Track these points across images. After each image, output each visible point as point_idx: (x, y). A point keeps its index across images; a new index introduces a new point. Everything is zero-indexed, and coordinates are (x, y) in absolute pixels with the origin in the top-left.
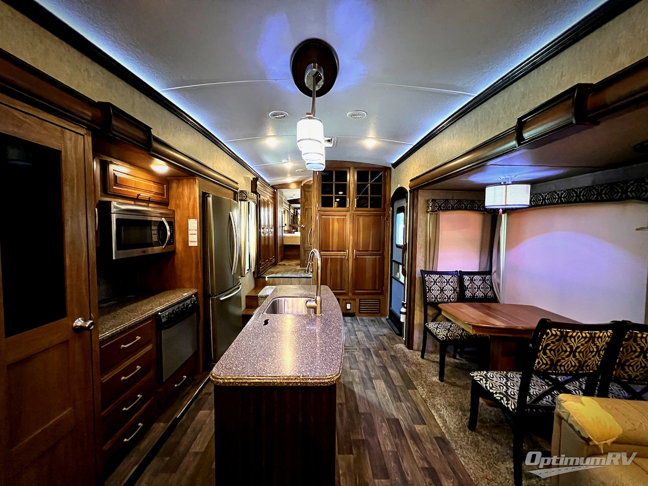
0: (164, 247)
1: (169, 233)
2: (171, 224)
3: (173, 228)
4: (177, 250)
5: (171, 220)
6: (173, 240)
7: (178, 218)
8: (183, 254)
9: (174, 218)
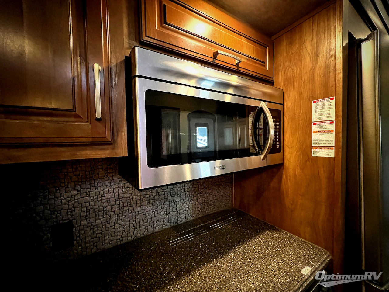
0: (262, 157)
1: (272, 132)
2: (277, 115)
3: (280, 122)
4: (286, 162)
5: (278, 107)
6: (280, 145)
7: (289, 104)
8: (298, 171)
9: (283, 104)
